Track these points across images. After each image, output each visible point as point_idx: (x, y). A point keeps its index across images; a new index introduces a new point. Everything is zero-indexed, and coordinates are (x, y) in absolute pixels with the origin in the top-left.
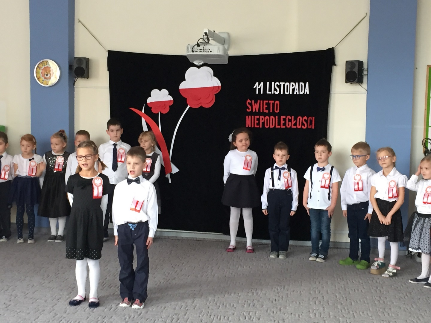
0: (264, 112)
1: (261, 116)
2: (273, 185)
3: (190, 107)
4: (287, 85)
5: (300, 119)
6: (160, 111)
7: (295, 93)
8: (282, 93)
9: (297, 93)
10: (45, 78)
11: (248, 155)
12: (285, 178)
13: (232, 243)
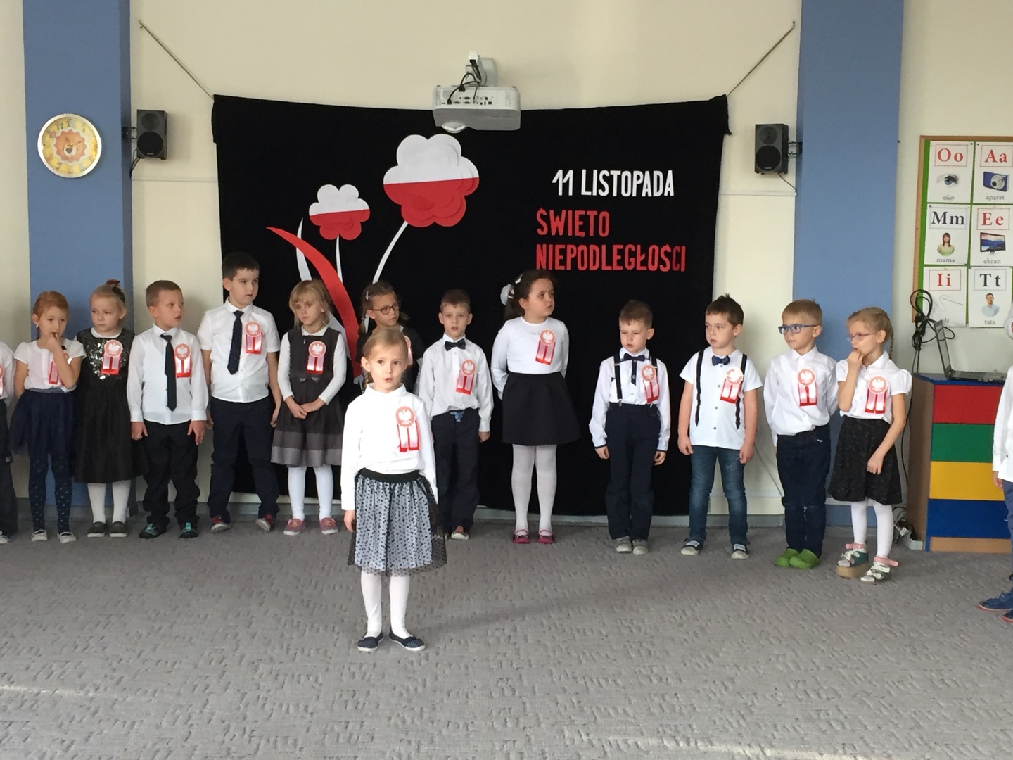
0: (576, 235)
1: (568, 246)
2: (620, 395)
3: (408, 226)
4: (627, 177)
5: (654, 250)
6: (340, 236)
7: (644, 195)
8: (615, 194)
9: (647, 193)
10: (65, 158)
11: (546, 331)
12: (647, 380)
13: (522, 523)
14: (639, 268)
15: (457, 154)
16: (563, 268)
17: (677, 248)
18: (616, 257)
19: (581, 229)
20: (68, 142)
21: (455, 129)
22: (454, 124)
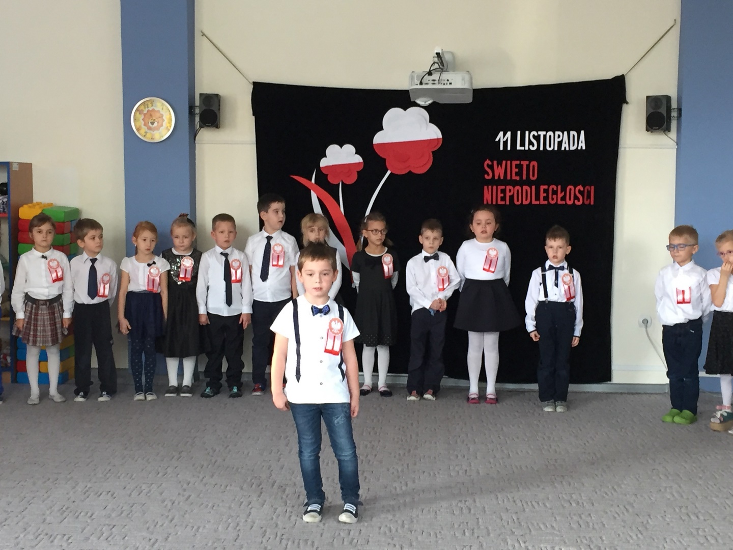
0: (513, 179)
1: (507, 187)
2: (546, 295)
3: (391, 174)
4: (550, 136)
5: (570, 189)
6: (342, 181)
7: (563, 149)
8: (541, 148)
9: (565, 148)
10: (150, 128)
11: (492, 249)
12: (566, 284)
13: (474, 389)
14: (559, 202)
15: (426, 120)
16: (503, 203)
17: (587, 187)
18: (542, 195)
19: (517, 174)
20: (151, 118)
21: (425, 102)
22: (425, 99)
